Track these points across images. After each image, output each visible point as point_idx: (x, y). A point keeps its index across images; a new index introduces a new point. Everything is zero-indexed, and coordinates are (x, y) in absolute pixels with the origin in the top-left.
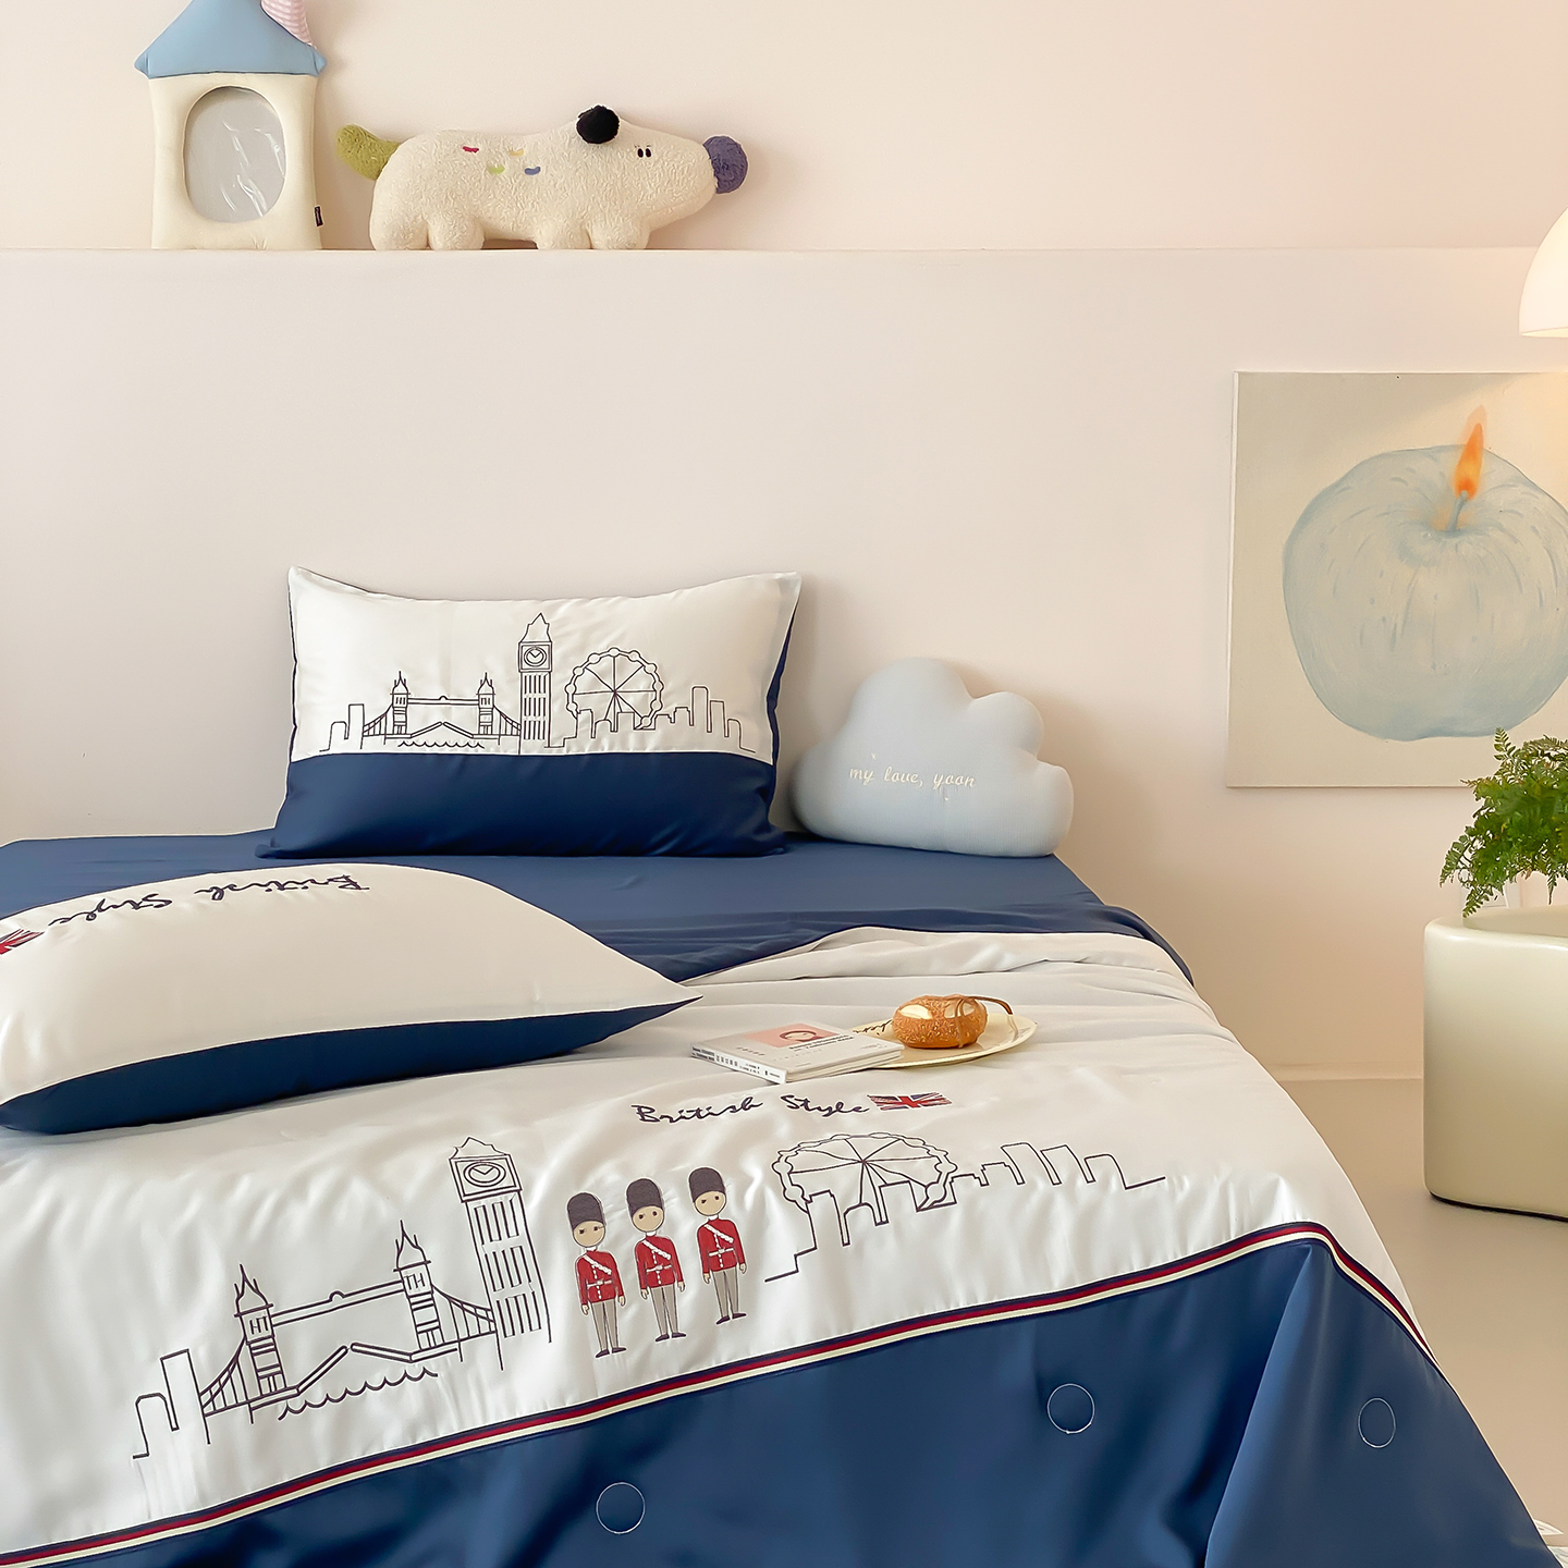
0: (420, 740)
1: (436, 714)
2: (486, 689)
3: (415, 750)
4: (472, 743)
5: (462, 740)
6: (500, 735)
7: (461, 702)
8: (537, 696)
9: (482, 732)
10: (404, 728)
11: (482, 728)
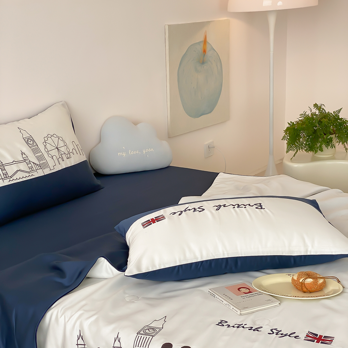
0: (14, 178)
1: (14, 168)
2: (24, 156)
3: (15, 182)
4: (30, 175)
5: (27, 175)
6: (36, 170)
7: (19, 162)
8: (39, 154)
9: (31, 171)
10: (7, 175)
11: (30, 169)
